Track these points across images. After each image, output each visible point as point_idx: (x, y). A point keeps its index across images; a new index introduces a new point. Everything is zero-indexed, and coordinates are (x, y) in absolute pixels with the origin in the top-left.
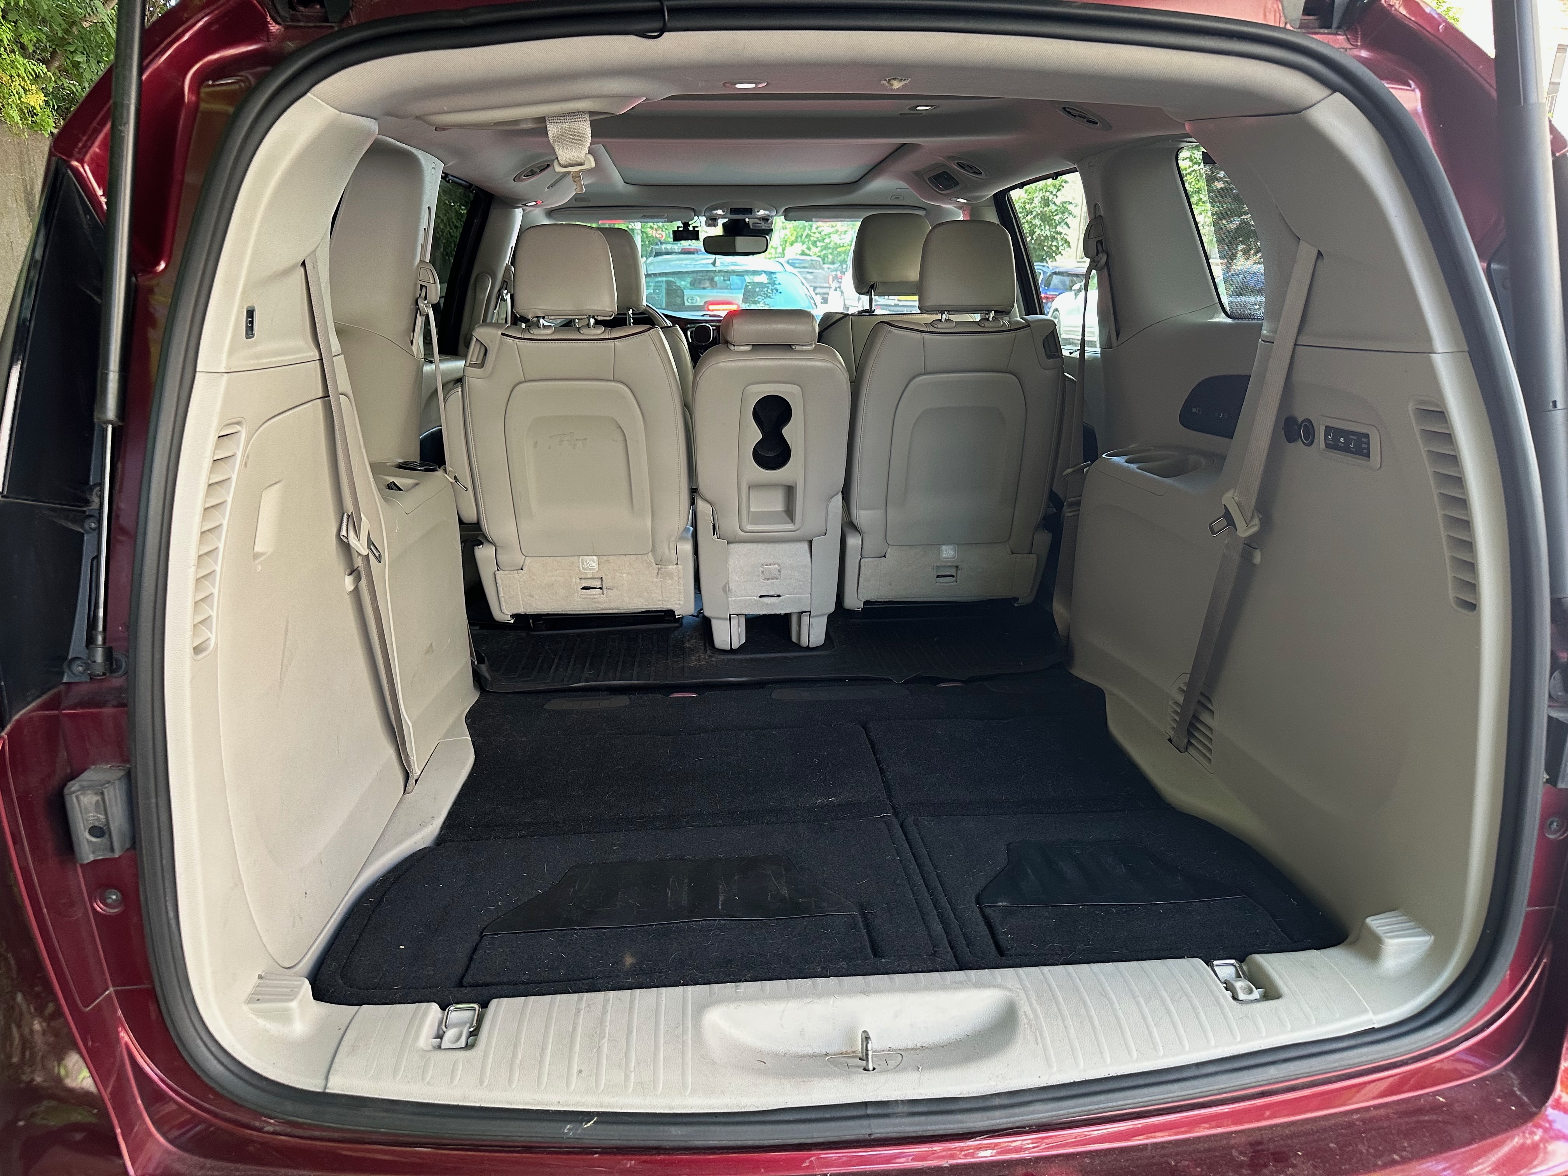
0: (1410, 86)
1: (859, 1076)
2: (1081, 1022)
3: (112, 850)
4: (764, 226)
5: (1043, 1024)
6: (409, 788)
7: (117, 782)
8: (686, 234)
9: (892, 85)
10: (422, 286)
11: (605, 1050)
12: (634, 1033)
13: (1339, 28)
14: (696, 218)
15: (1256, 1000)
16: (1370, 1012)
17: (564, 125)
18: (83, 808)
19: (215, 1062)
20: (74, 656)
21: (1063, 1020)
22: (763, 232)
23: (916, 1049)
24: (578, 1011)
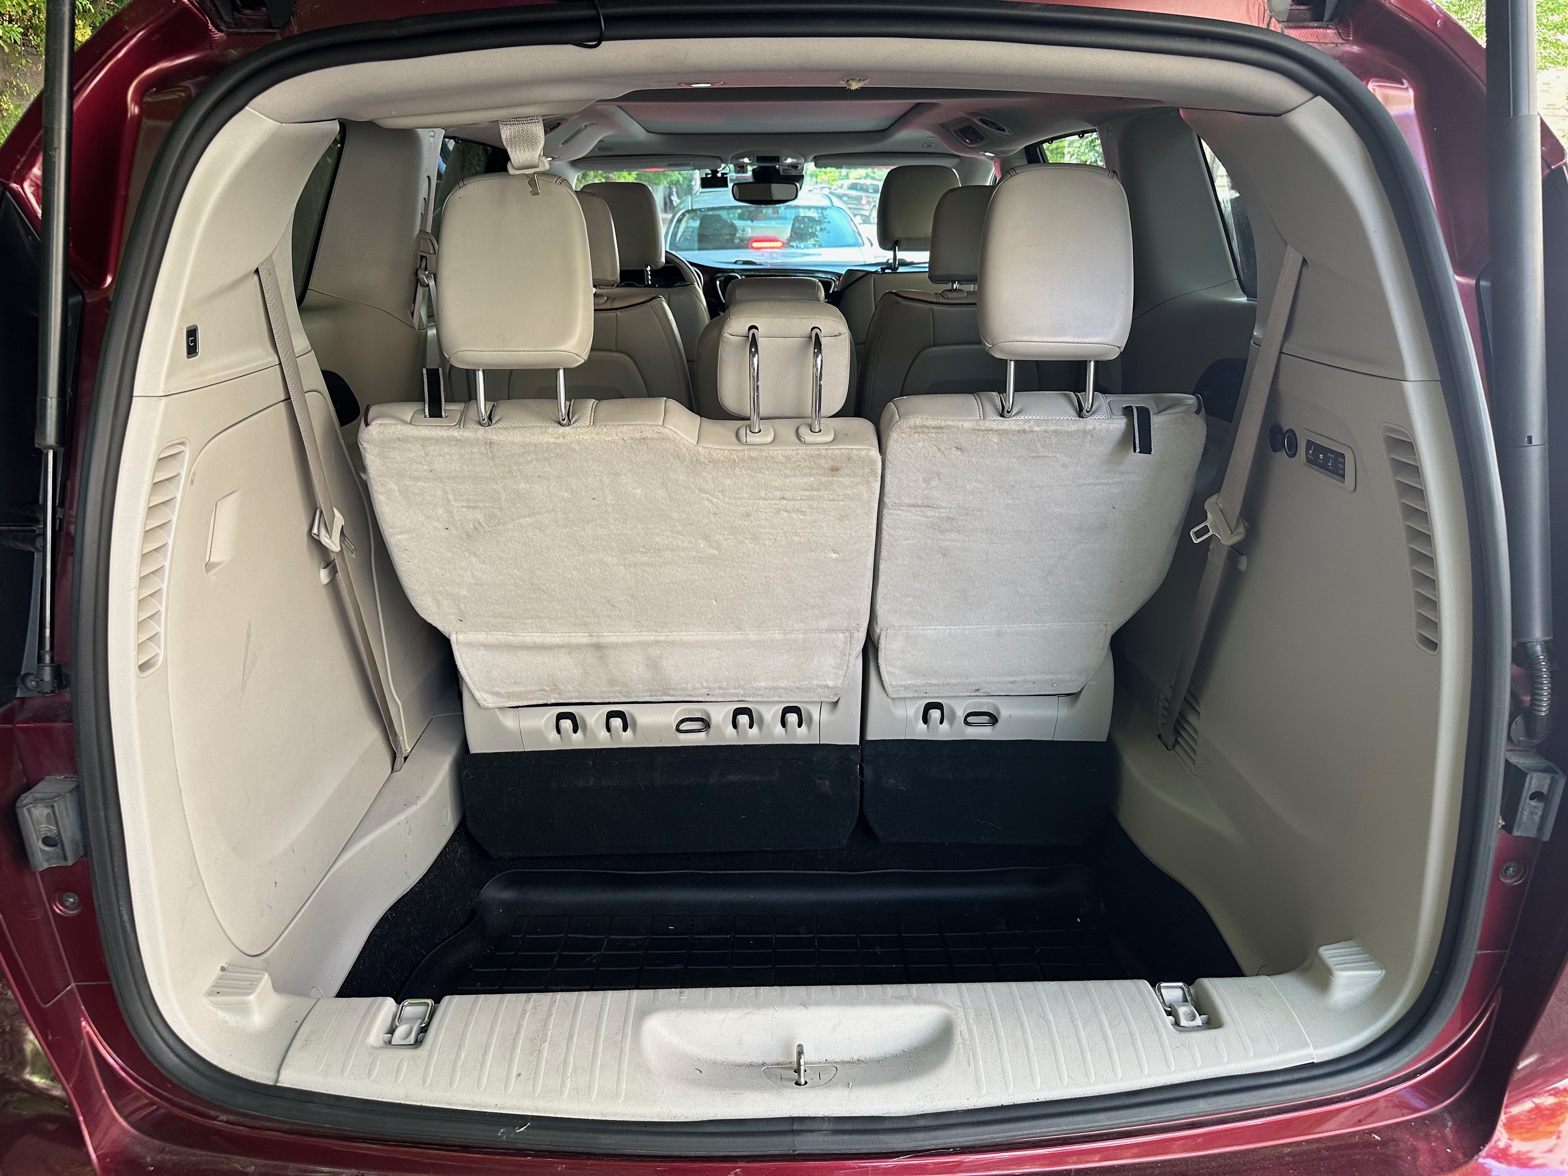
0: (1402, 84)
1: (790, 1091)
2: (1016, 1045)
3: (65, 859)
4: (794, 173)
5: (978, 1044)
6: (397, 766)
7: (68, 795)
8: (713, 181)
9: (850, 85)
10: (422, 257)
11: (545, 1054)
12: (575, 1038)
13: (1331, 20)
14: (723, 165)
15: (1198, 1028)
16: (1311, 1046)
17: (516, 127)
18: (35, 820)
19: (171, 1055)
20: (26, 672)
21: (998, 1042)
22: (794, 178)
23: (853, 1062)
24: (524, 1012)
